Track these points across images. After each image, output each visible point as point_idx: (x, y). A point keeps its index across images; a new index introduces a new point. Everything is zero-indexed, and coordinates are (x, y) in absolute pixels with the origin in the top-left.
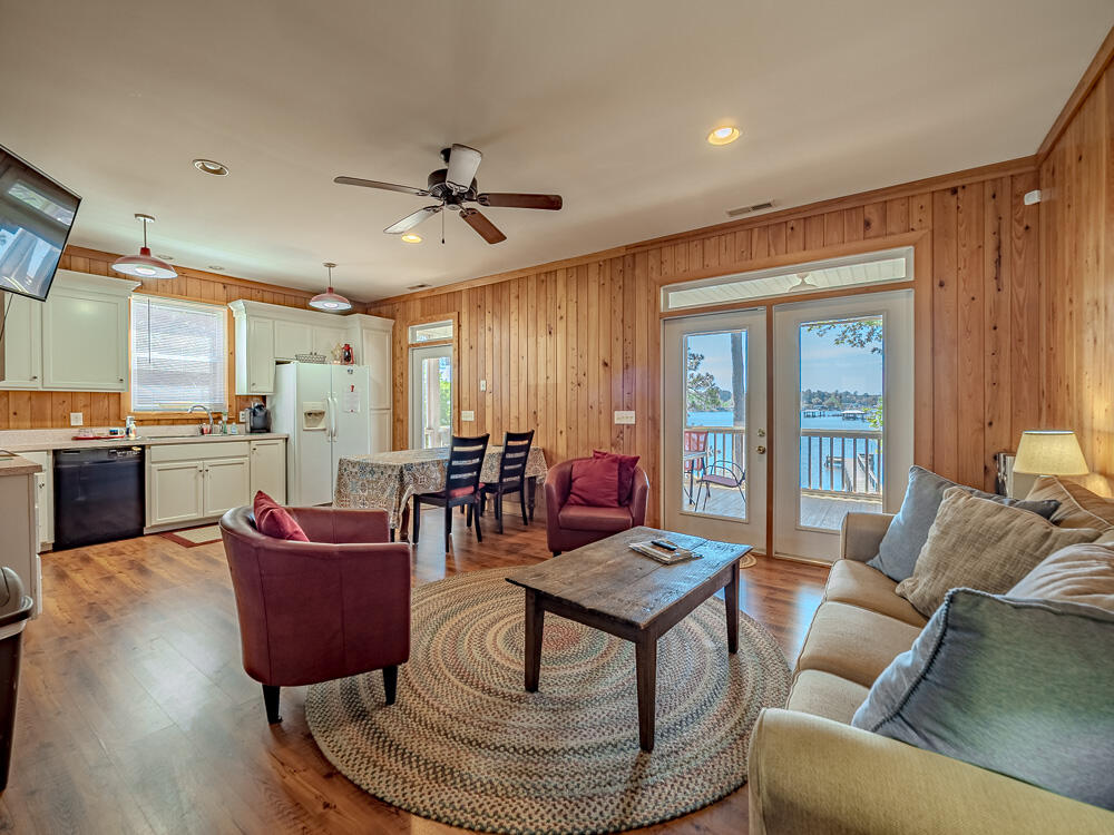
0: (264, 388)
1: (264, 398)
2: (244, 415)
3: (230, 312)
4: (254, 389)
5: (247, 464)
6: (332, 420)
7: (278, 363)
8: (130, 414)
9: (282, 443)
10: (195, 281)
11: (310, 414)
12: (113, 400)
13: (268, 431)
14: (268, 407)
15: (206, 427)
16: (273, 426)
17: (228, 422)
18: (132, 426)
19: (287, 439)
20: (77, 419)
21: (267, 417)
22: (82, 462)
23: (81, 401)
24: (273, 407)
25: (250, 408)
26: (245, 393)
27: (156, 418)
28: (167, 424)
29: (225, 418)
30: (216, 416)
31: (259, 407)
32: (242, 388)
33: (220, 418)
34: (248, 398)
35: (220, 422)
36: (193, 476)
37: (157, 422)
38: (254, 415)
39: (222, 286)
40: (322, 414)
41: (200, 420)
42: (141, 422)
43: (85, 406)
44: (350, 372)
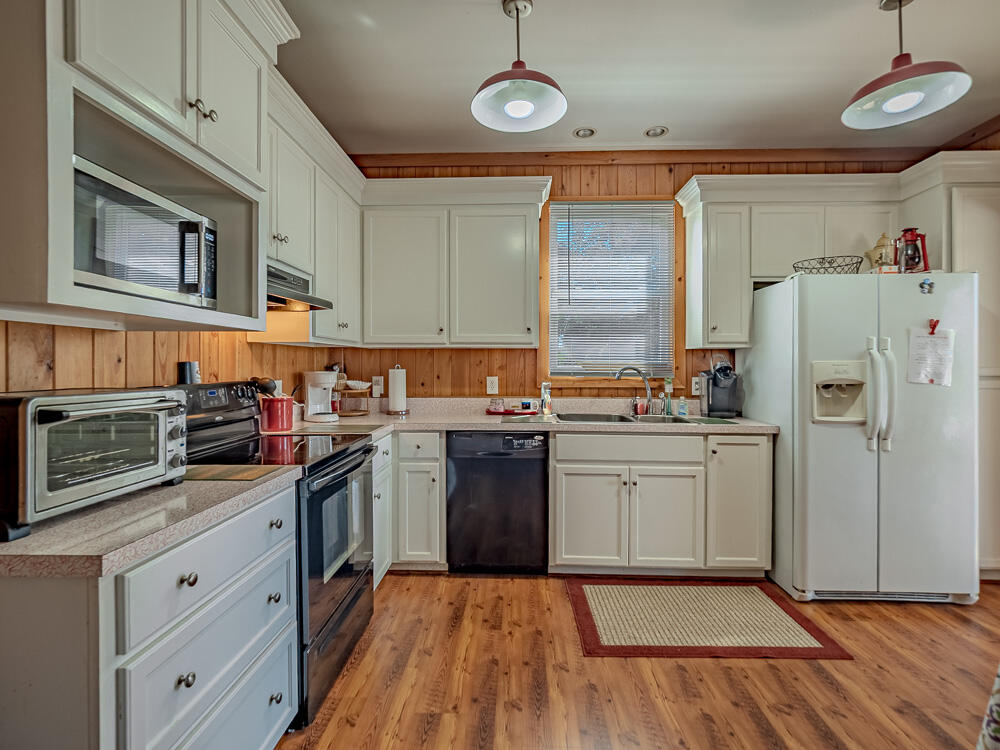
0: (733, 335)
1: (732, 352)
2: (699, 384)
3: (679, 209)
4: (714, 337)
5: (701, 479)
6: (883, 403)
7: (758, 286)
8: (546, 379)
9: (765, 443)
10: (628, 168)
11: (827, 387)
12: (529, 357)
13: (740, 415)
14: (738, 370)
15: (641, 402)
16: (749, 406)
17: (674, 395)
18: (547, 397)
19: (775, 437)
20: (493, 384)
21: (737, 391)
22: (475, 453)
23: (498, 360)
24: (748, 372)
25: (708, 372)
26: (700, 346)
27: (577, 385)
28: (590, 396)
29: (669, 389)
30: (655, 384)
31: (724, 370)
32: (695, 338)
33: (661, 388)
34: (704, 352)
35: (662, 395)
36: (615, 488)
37: (579, 392)
38: (715, 384)
39: (665, 169)
40: (856, 387)
41: (635, 391)
42: (558, 391)
43: (501, 368)
44: (926, 287)
